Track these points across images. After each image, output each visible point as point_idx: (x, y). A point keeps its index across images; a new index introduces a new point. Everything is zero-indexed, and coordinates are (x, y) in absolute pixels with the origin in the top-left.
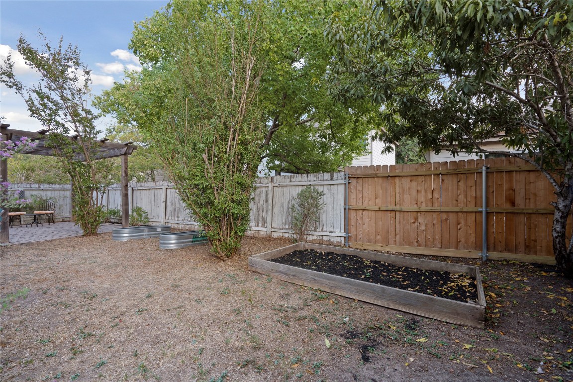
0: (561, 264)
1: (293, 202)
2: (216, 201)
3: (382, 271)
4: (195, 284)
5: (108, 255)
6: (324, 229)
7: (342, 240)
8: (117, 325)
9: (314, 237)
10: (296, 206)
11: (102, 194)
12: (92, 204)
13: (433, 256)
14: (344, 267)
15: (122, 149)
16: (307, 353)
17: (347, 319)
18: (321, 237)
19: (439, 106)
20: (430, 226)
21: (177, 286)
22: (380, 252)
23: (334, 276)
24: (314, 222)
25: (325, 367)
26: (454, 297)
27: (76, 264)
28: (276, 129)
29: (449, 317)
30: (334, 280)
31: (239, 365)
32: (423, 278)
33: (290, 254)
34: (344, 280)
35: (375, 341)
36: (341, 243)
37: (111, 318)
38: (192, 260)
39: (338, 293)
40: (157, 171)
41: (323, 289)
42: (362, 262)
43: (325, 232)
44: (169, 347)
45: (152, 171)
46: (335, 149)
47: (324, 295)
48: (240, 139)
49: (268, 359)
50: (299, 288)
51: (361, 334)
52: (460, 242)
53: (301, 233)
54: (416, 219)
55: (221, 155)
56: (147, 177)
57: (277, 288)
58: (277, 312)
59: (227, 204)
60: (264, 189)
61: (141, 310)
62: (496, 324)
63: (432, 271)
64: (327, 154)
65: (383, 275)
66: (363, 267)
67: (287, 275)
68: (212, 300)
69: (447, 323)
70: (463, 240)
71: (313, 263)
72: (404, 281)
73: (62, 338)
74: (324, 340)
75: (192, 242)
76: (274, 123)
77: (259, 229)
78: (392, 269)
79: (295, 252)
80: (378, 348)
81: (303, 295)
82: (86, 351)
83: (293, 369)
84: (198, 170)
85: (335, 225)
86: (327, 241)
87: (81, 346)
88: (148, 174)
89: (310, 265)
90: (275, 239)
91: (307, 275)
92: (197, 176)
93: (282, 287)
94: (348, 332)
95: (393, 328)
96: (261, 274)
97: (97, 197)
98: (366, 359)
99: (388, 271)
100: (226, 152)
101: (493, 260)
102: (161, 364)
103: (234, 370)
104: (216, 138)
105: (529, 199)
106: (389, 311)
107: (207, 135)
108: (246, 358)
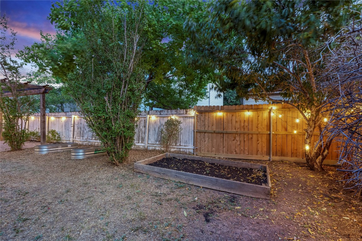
0: (309, 163)
1: (162, 127)
2: (113, 127)
3: (216, 169)
4: (99, 182)
5: (33, 164)
6: (181, 144)
7: (192, 151)
8: (46, 211)
9: (175, 149)
10: (164, 130)
11: (25, 121)
12: (18, 128)
13: (244, 159)
14: (193, 167)
15: (41, 90)
16: (174, 220)
17: (196, 199)
18: (179, 149)
19: (248, 73)
20: (242, 142)
21: (87, 184)
22: (214, 157)
23: (188, 173)
24: (175, 140)
25: (185, 227)
26: (255, 183)
27: (9, 172)
28: (151, 80)
29: (252, 194)
30: (188, 175)
31: (132, 230)
32: (238, 172)
33: (160, 160)
34: (194, 175)
35: (213, 210)
36: (191, 153)
37: (42, 207)
38: (95, 166)
39: (190, 183)
40: (65, 105)
41: (181, 181)
42: (204, 164)
43: (182, 146)
44: (86, 223)
45: (62, 105)
46: (187, 94)
47: (182, 185)
48: (129, 87)
49: (151, 225)
50: (167, 182)
51: (205, 206)
52: (258, 151)
53: (167, 147)
54: (235, 138)
55: (117, 97)
56: (58, 109)
57: (153, 182)
58: (154, 197)
59: (120, 130)
60: (143, 119)
61: (63, 200)
62: (276, 196)
63: (243, 168)
64: (183, 97)
65: (216, 172)
66: (205, 167)
67: (159, 173)
68: (112, 192)
69: (251, 197)
70: (260, 150)
71: (175, 166)
72: (228, 175)
73: (6, 223)
74: (183, 211)
75: (95, 154)
76: (150, 77)
77: (140, 144)
78: (221, 168)
79: (164, 159)
80: (214, 214)
81: (170, 186)
82: (25, 230)
83: (166, 229)
84: (101, 107)
85: (188, 142)
86: (183, 152)
87: (21, 227)
88: (58, 107)
89: (173, 167)
90: (150, 151)
91: (172, 174)
92: (100, 111)
93: (156, 181)
94: (197, 206)
95: (222, 202)
96: (143, 174)
97: (22, 123)
98: (208, 221)
99: (219, 169)
100: (120, 95)
101: (276, 161)
102: (81, 234)
103: (130, 234)
104: (114, 86)
105: (294, 127)
106: (220, 192)
107: (107, 84)
108: (137, 226)
